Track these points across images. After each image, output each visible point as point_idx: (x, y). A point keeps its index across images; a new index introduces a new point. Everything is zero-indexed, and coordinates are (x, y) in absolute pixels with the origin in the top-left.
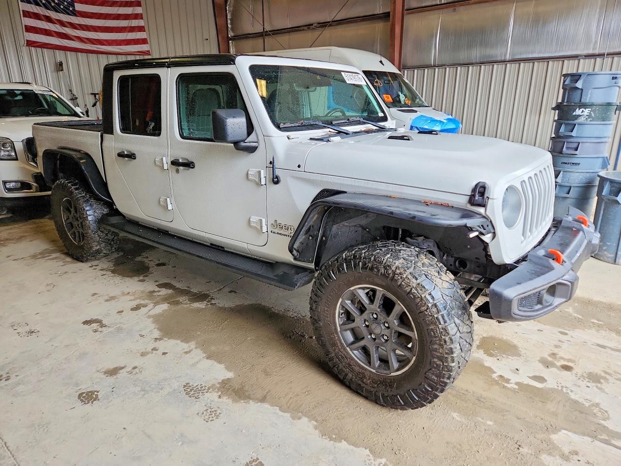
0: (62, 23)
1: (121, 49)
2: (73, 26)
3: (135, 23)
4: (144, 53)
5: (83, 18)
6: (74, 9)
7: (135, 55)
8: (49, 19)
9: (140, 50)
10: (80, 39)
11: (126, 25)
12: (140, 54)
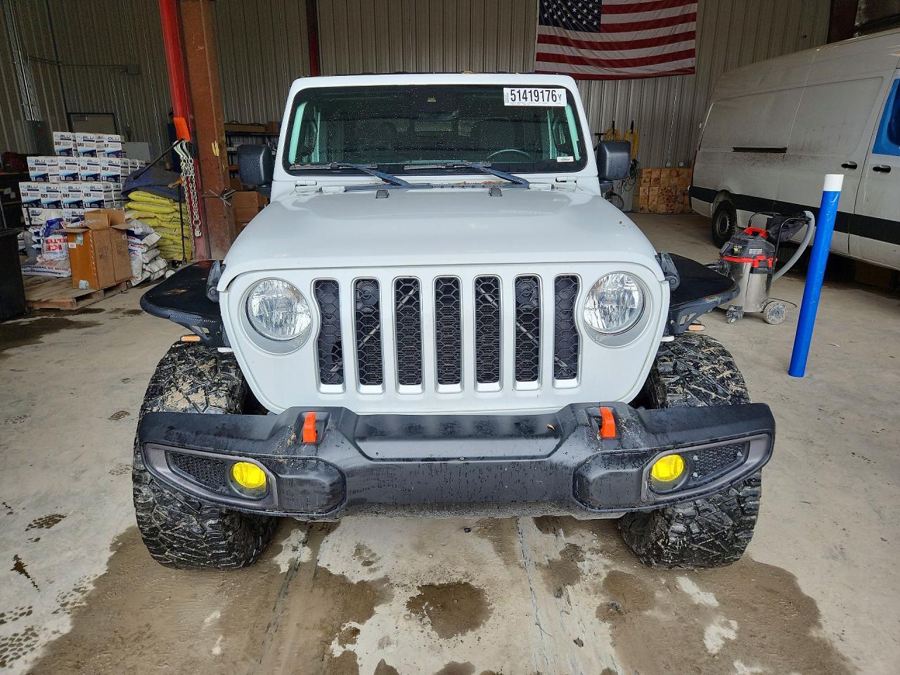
0: (579, 44)
1: (650, 70)
2: (593, 46)
3: (680, 29)
4: (686, 71)
5: (607, 34)
6: (599, 24)
7: (669, 75)
8: (565, 42)
9: (679, 67)
10: (598, 63)
11: (667, 34)
12: (676, 73)
